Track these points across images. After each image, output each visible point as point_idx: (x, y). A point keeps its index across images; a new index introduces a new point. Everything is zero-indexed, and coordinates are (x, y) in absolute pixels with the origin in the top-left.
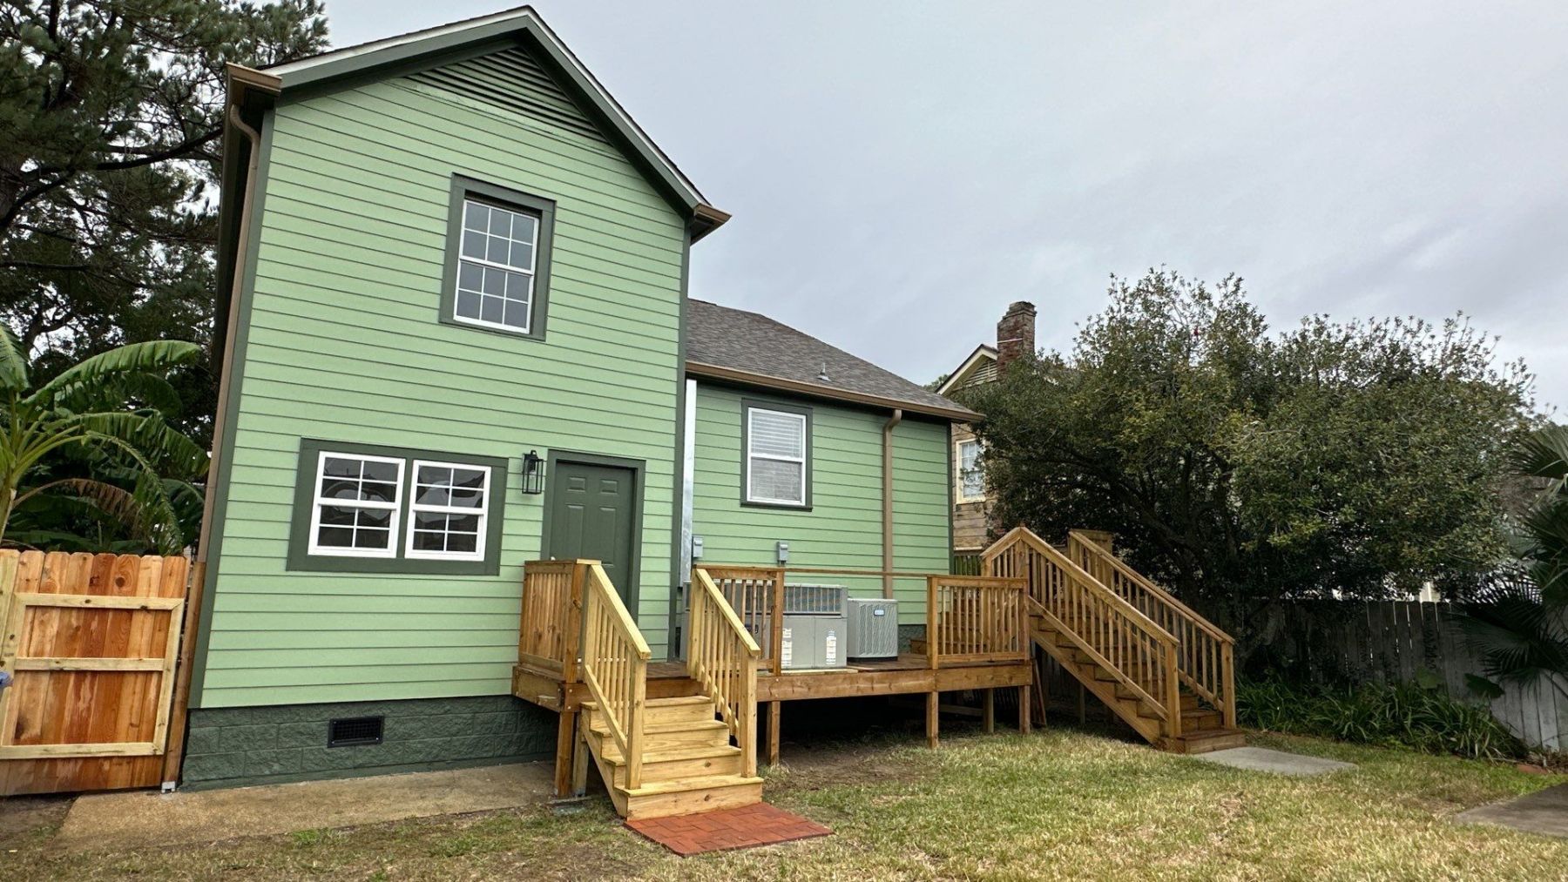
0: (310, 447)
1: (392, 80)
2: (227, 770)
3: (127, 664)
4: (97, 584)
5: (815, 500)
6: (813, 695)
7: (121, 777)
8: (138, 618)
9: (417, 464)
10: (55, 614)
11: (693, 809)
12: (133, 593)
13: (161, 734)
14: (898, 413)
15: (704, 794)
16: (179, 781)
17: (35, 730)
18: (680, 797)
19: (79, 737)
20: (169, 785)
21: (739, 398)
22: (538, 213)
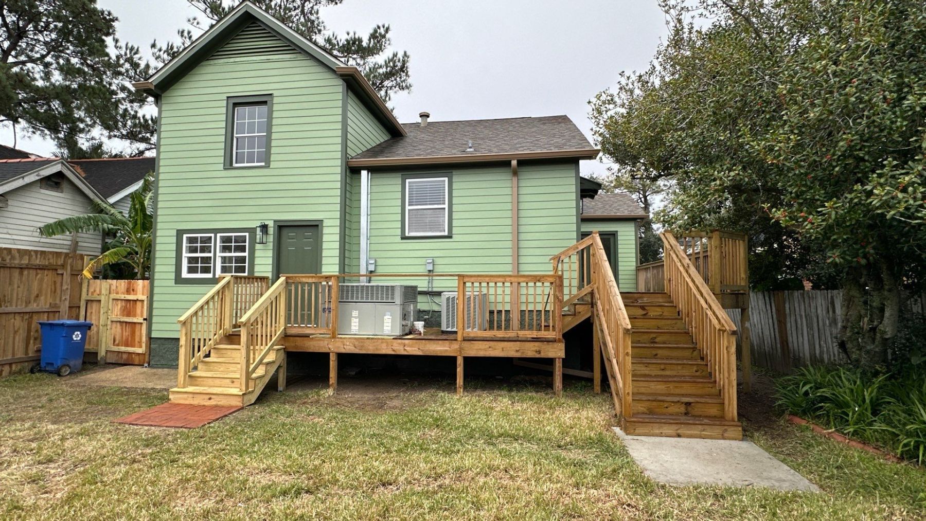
0: (180, 233)
1: (202, 63)
2: (163, 362)
3: (135, 320)
4: (128, 291)
5: (455, 231)
6: (357, 351)
7: (137, 360)
8: (138, 303)
9: (219, 235)
10: (119, 302)
11: (203, 403)
12: (136, 294)
13: (144, 345)
14: (514, 163)
15: (208, 396)
16: (149, 365)
17: (117, 342)
18: (196, 396)
19: (127, 345)
20: (146, 365)
21: (399, 175)
22: (265, 103)
